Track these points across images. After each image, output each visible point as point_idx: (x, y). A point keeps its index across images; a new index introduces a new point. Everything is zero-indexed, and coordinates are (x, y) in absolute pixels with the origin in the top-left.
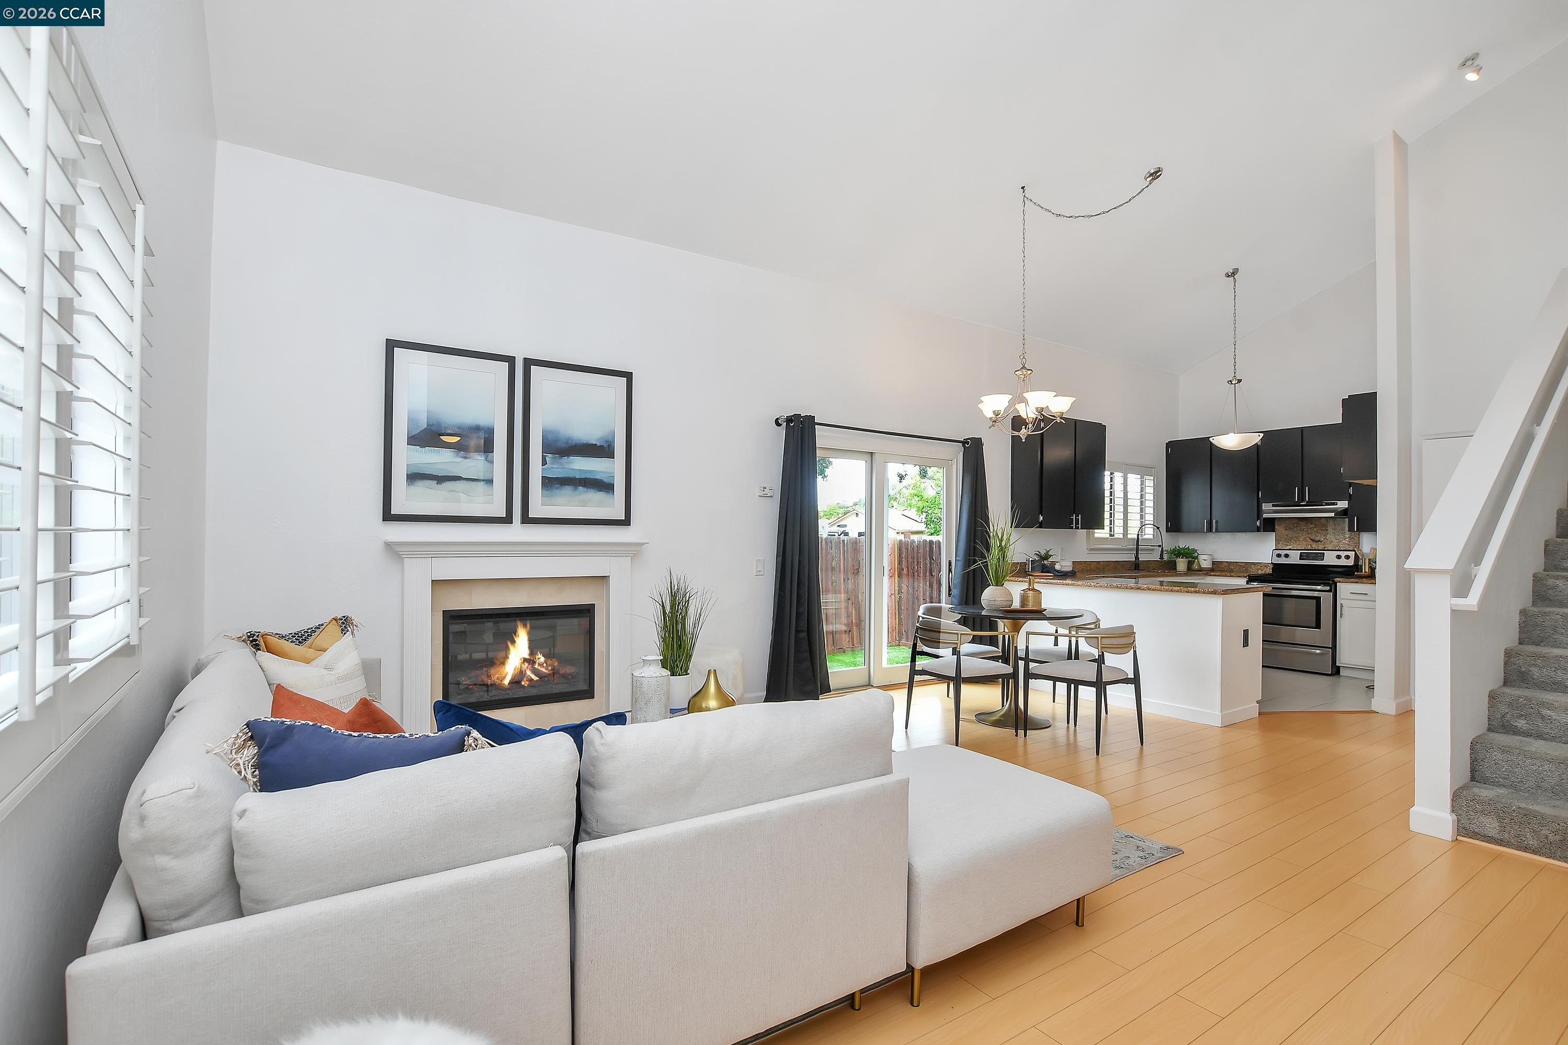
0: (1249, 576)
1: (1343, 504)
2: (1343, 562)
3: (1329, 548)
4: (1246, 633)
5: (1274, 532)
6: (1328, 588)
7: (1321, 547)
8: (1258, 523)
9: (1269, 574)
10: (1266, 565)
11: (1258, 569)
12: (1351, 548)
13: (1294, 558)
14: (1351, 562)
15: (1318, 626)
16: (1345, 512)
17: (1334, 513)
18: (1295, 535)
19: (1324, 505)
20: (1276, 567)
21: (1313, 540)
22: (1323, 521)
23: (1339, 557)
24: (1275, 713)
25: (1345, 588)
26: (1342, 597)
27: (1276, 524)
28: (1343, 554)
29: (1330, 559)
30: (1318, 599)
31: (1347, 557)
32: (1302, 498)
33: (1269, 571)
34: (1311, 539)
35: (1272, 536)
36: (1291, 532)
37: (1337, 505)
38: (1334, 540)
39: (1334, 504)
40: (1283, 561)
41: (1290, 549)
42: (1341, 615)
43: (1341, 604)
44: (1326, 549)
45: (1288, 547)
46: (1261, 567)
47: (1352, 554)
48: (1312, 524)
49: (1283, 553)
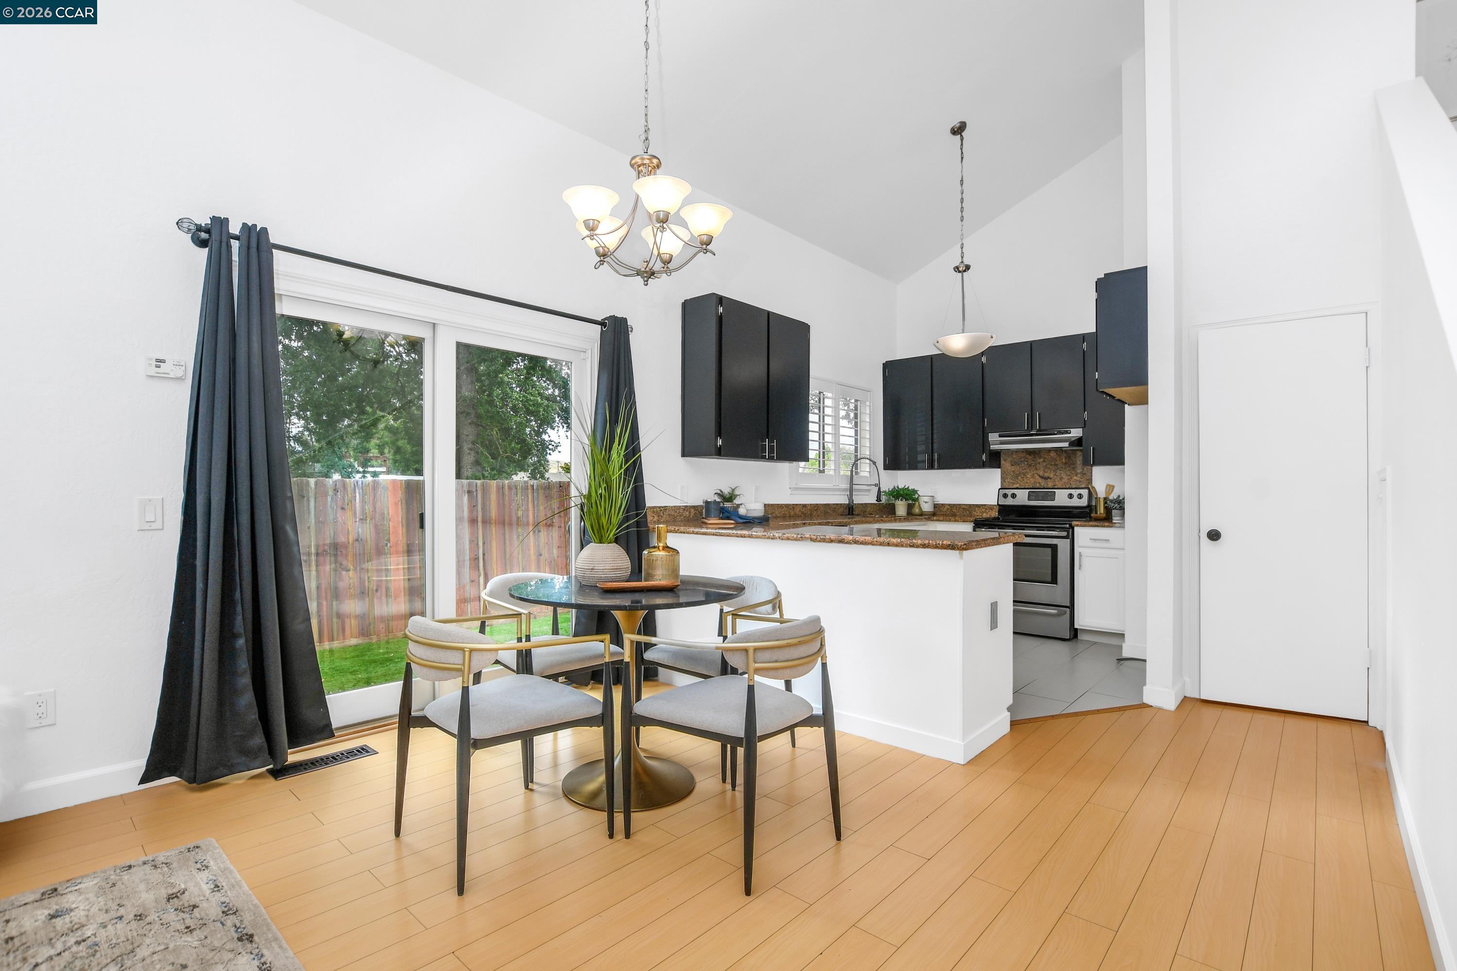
0: (975, 520)
1: (1076, 433)
2: (1075, 502)
3: (1059, 486)
4: (994, 607)
5: (1000, 468)
6: (1064, 534)
7: (1050, 485)
8: (984, 457)
9: (995, 518)
10: (991, 507)
11: (983, 512)
12: (1083, 486)
13: (1022, 498)
14: (1084, 502)
15: (1054, 580)
16: (1079, 442)
17: (1068, 443)
18: (1023, 471)
19: (1056, 434)
20: (1004, 510)
21: (1042, 477)
22: (1052, 455)
23: (1071, 496)
24: (1030, 720)
25: (1084, 534)
26: (1080, 544)
27: (1002, 459)
28: (1075, 492)
29: (1061, 498)
30: (1054, 548)
31: (1080, 496)
32: (1031, 426)
33: (995, 514)
34: (1040, 476)
35: (996, 474)
36: (1018, 468)
37: (1070, 433)
38: (1064, 477)
39: (1067, 432)
40: (1010, 501)
41: (1017, 488)
42: (1080, 566)
43: (1080, 553)
44: (1056, 487)
45: (1015, 486)
46: (986, 509)
47: (1085, 492)
48: (1040, 458)
49: (1009, 492)
